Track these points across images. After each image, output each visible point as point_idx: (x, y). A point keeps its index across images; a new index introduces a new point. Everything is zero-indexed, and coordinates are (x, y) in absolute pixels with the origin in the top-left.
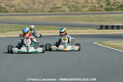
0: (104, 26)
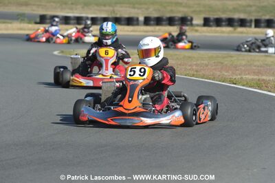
0: (48, 17)
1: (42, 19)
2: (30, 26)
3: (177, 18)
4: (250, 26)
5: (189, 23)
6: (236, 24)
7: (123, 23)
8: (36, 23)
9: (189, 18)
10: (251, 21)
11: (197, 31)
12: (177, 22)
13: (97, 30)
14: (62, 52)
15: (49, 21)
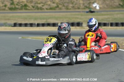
1: (15, 25)
2: (9, 28)
3: (75, 23)
4: (108, 26)
5: (81, 25)
6: (102, 25)
7: (51, 25)
8: (12, 26)
9: (81, 23)
10: (108, 24)
11: (84, 28)
12: (75, 25)
13: (39, 29)
14: (22, 37)
15: (18, 25)
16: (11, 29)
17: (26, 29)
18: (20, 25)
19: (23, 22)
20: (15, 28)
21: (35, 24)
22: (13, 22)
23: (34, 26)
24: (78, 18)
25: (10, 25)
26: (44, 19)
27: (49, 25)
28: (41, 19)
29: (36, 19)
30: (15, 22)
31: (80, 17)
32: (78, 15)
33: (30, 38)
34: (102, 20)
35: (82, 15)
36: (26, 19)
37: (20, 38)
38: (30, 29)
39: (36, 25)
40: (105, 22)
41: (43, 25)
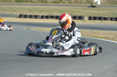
1: (21, 16)
2: (15, 19)
3: (77, 17)
4: (108, 20)
5: (82, 18)
6: (102, 19)
7: (54, 18)
8: (18, 17)
9: (82, 17)
10: (109, 18)
11: (85, 22)
12: (77, 18)
13: (43, 21)
14: (27, 28)
15: (23, 17)
16: (16, 20)
17: (30, 20)
18: (26, 16)
19: (28, 14)
20: (21, 19)
21: (39, 16)
22: (18, 14)
23: (38, 17)
24: (80, 12)
25: (15, 16)
26: (48, 12)
27: (52, 17)
28: (45, 11)
29: (40, 11)
30: (21, 13)
31: (81, 11)
32: (80, 9)
33: (34, 29)
34: (103, 14)
35: (84, 9)
36: (31, 11)
37: (25, 28)
38: (34, 20)
39: (40, 18)
40: (105, 16)
41: (47, 17)
